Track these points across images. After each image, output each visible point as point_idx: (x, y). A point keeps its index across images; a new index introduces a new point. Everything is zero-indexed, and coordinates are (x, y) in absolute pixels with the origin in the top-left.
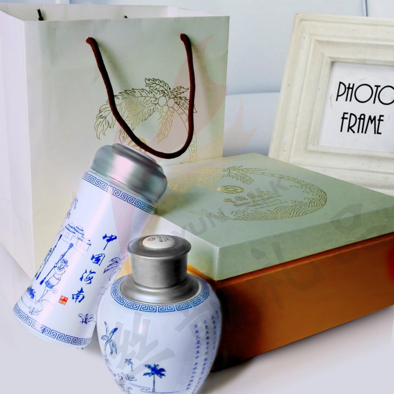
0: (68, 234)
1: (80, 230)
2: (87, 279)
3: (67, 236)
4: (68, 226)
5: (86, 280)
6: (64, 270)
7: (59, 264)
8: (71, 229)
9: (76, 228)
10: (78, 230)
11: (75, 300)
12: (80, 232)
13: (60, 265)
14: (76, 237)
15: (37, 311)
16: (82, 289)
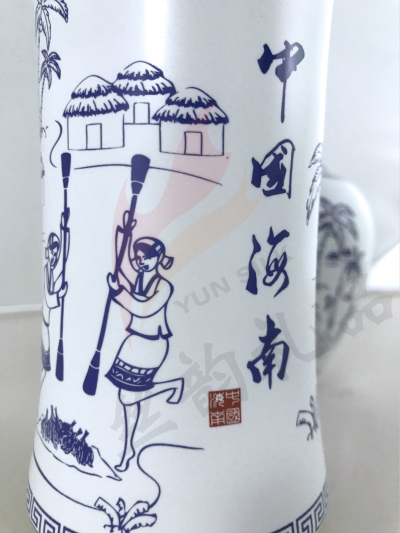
0: (94, 131)
1: (147, 76)
2: (269, 273)
3: (94, 143)
4: (77, 103)
5: (269, 279)
6: (164, 288)
7: (130, 272)
8: (101, 102)
9: (123, 83)
10: (133, 84)
11: (265, 379)
12: (149, 85)
13: (132, 276)
14: (142, 116)
15: (141, 507)
16: (270, 323)
